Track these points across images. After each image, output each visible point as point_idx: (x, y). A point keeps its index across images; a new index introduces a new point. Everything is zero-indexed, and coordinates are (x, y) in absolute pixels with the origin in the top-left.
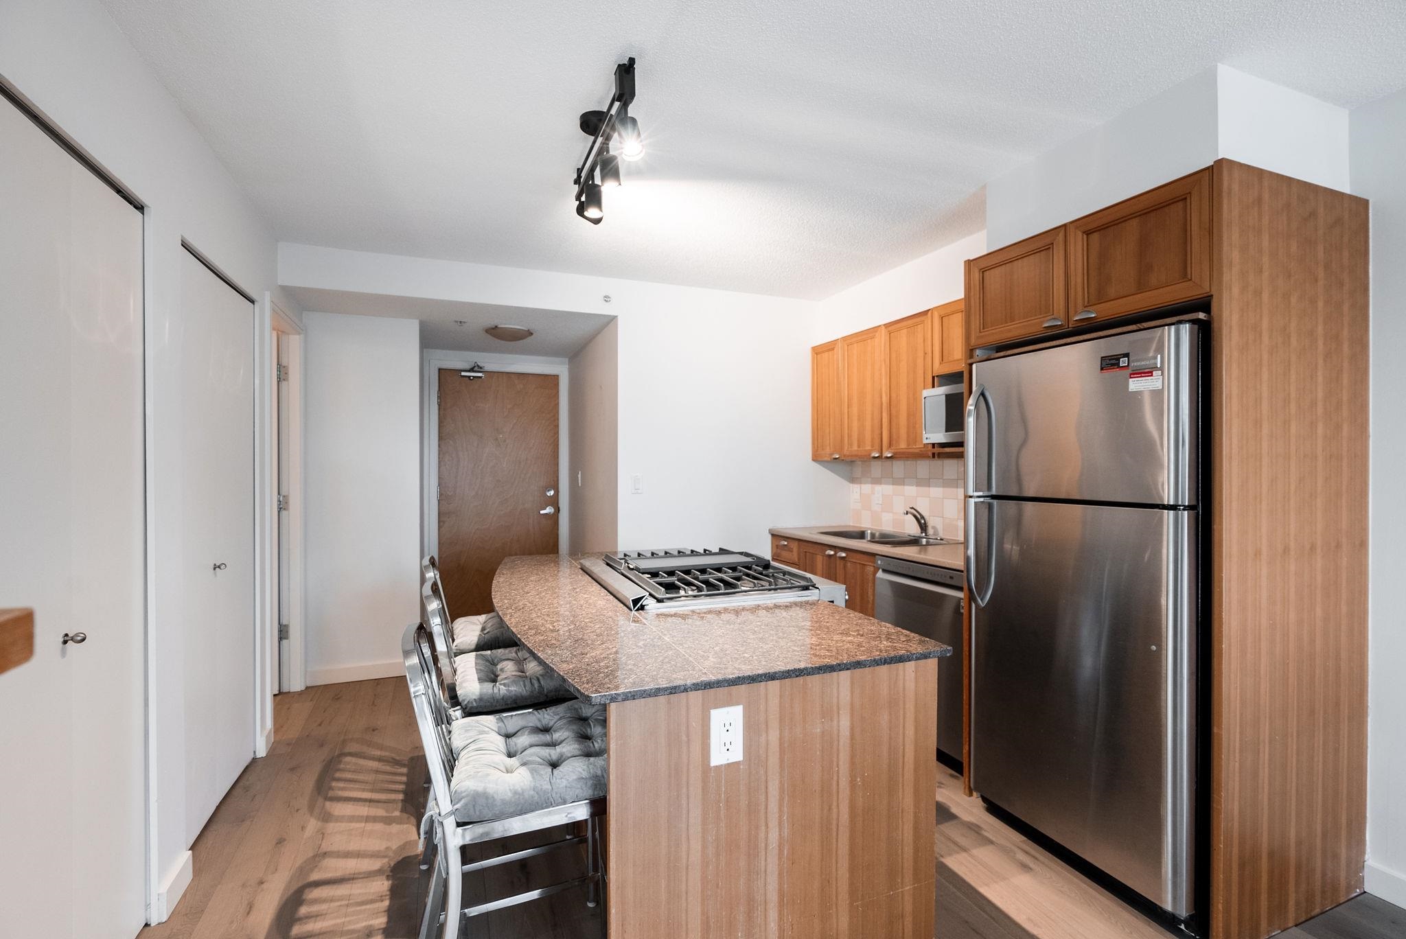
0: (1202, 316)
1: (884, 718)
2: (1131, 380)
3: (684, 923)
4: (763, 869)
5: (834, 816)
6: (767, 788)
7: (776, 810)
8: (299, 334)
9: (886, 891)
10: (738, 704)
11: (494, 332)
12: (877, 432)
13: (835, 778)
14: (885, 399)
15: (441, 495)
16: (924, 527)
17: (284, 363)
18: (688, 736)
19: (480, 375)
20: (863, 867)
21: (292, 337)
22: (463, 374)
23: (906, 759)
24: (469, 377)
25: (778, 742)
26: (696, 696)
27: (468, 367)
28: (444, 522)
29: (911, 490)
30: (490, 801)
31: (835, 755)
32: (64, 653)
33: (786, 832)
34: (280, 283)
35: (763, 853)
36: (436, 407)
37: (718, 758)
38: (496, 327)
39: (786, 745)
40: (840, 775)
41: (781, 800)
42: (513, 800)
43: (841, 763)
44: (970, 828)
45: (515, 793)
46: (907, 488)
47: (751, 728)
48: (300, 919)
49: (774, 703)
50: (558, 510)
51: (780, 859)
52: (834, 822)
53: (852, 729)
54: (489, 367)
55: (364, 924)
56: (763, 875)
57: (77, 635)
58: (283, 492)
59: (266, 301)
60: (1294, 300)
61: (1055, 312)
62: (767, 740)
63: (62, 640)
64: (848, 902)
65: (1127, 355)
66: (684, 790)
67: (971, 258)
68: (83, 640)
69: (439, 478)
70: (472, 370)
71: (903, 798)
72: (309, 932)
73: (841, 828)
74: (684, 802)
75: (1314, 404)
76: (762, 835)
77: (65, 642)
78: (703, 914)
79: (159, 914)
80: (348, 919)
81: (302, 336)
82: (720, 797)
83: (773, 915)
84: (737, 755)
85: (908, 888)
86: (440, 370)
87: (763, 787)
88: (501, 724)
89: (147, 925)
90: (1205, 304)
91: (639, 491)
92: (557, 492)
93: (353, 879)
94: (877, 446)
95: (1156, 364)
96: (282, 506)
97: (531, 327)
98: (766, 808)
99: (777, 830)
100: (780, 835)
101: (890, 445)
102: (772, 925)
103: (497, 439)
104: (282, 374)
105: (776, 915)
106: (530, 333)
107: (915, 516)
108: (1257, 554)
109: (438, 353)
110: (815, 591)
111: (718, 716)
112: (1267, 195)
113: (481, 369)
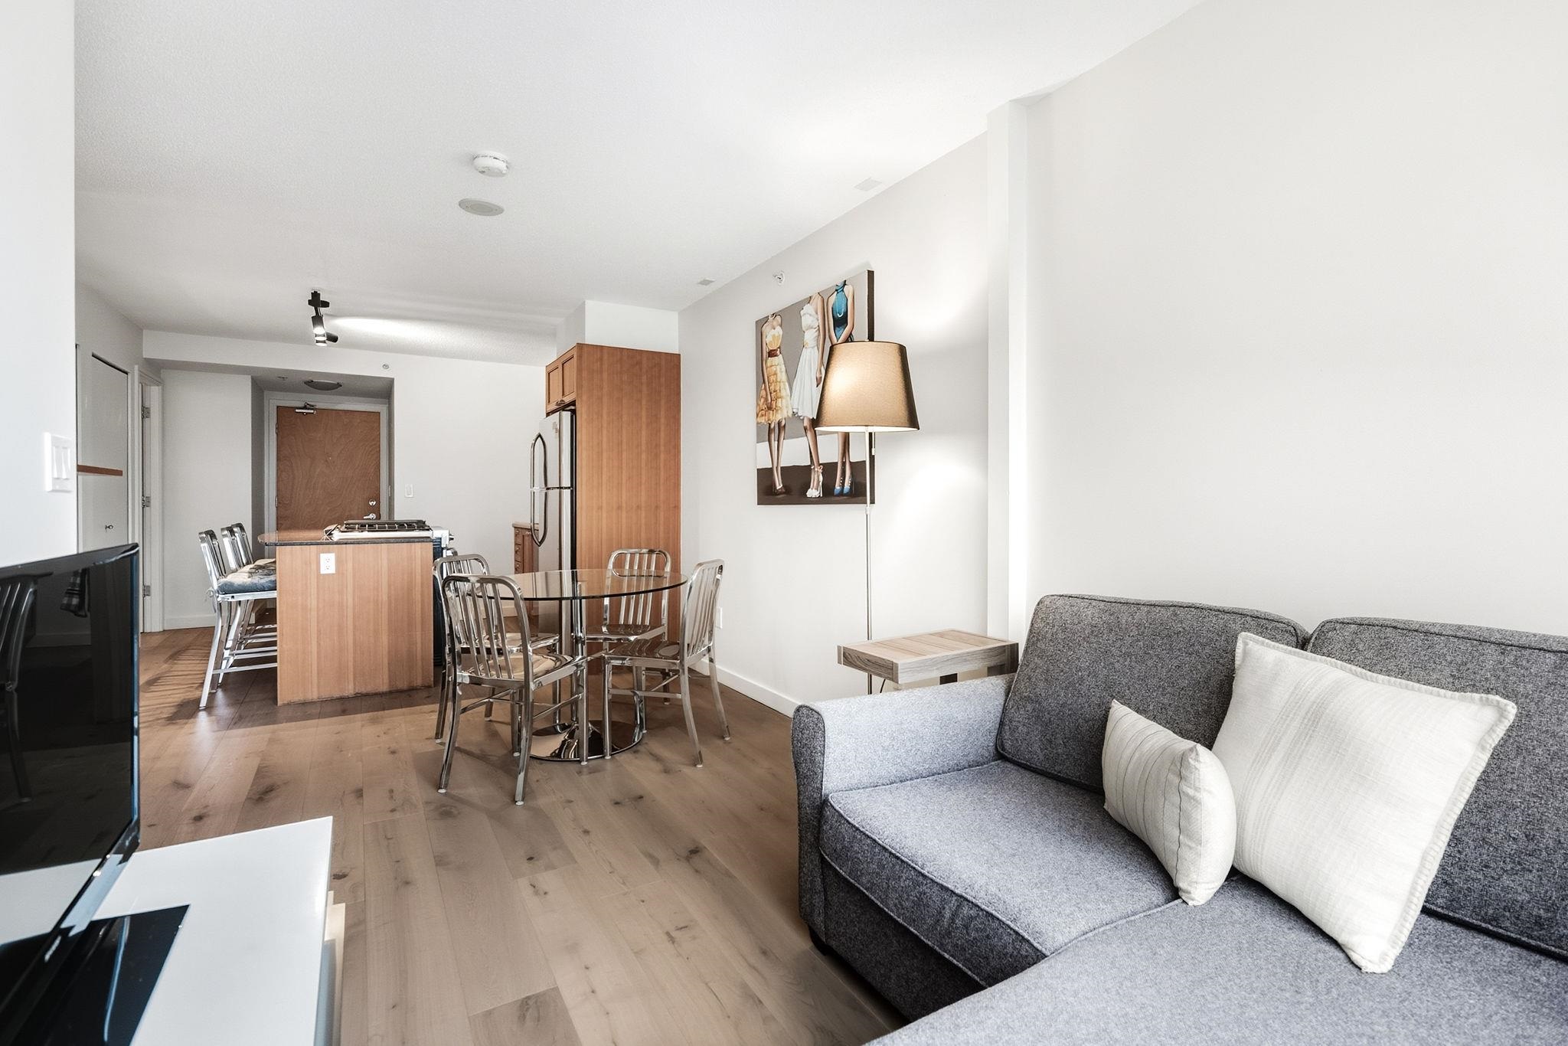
0: (573, 408)
3: (309, 630)
5: (380, 600)
6: (347, 585)
7: (352, 592)
8: (157, 385)
9: (407, 632)
10: (333, 553)
11: (310, 383)
15: (279, 503)
17: (147, 405)
19: (311, 411)
20: (395, 621)
21: (152, 387)
22: (297, 410)
24: (303, 413)
25: (352, 567)
26: (314, 547)
27: (302, 405)
28: (282, 524)
33: (356, 602)
34: (145, 357)
35: (346, 609)
36: (275, 435)
37: (323, 571)
38: (311, 381)
39: (356, 570)
41: (354, 589)
43: (383, 579)
47: (339, 562)
49: (350, 554)
50: (379, 516)
51: (354, 612)
53: (389, 566)
54: (319, 405)
56: (346, 617)
58: (146, 495)
59: (136, 372)
60: (625, 400)
62: (347, 566)
64: (387, 634)
66: (309, 582)
69: (277, 490)
70: (305, 408)
73: (384, 604)
74: (309, 585)
75: (658, 446)
76: (345, 602)
78: (318, 627)
81: (159, 387)
82: (325, 585)
84: (332, 570)
85: (419, 633)
86: (278, 407)
87: (346, 582)
90: (574, 402)
92: (378, 503)
96: (146, 503)
97: (340, 381)
98: (347, 592)
99: (352, 601)
100: (354, 603)
103: (327, 461)
104: (145, 413)
105: (352, 633)
106: (339, 385)
108: (600, 508)
109: (279, 395)
110: (431, 532)
111: (323, 557)
112: (605, 357)
113: (312, 407)
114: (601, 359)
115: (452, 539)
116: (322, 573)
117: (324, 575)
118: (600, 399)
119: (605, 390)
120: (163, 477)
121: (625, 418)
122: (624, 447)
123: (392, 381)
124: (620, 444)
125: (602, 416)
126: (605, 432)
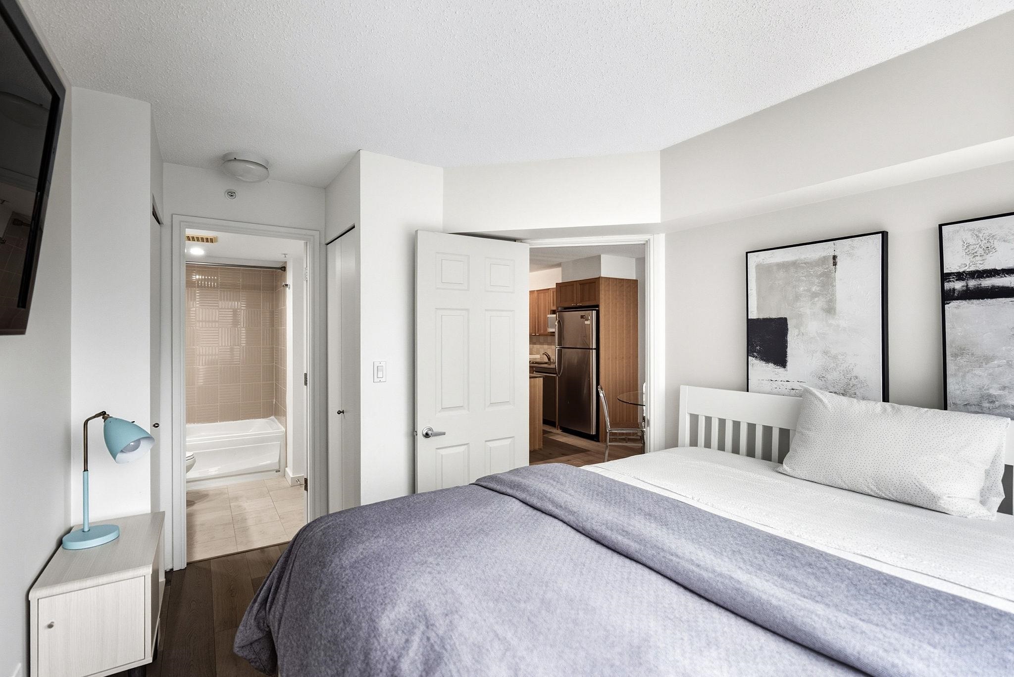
0: (597, 309)
12: (534, 324)
14: (536, 316)
16: (549, 359)
29: (546, 346)
46: (544, 346)
60: (618, 304)
61: (574, 302)
65: (585, 316)
75: (630, 326)
90: (598, 306)
94: (534, 332)
95: (589, 318)
101: (538, 331)
107: (546, 355)
108: (609, 358)
114: (609, 284)
118: (609, 304)
119: (611, 300)
125: (609, 312)
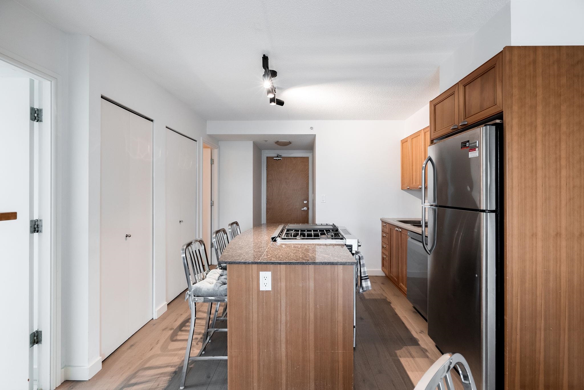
0: (498, 121)
1: (329, 285)
2: (469, 152)
3: (251, 340)
4: (279, 329)
5: (308, 317)
6: (281, 302)
7: (284, 310)
8: (217, 149)
9: (330, 350)
10: (270, 271)
11: (278, 143)
13: (308, 303)
15: (267, 202)
17: (213, 158)
18: (252, 279)
19: (280, 158)
20: (320, 338)
21: (215, 150)
22: (274, 158)
23: (339, 302)
24: (277, 159)
25: (285, 287)
26: (255, 266)
28: (268, 212)
30: (200, 290)
31: (308, 295)
32: (126, 239)
33: (288, 318)
34: (208, 133)
35: (280, 324)
36: (266, 170)
37: (262, 288)
38: (278, 141)
39: (288, 288)
40: (310, 303)
41: (286, 307)
42: (207, 291)
43: (310, 298)
44: (422, 350)
45: (208, 289)
47: (275, 280)
48: (185, 326)
49: (283, 273)
50: (308, 209)
51: (286, 327)
52: (308, 319)
53: (315, 287)
54: (283, 155)
55: (200, 331)
56: (280, 331)
57: (129, 235)
58: (212, 200)
59: (201, 141)
61: (455, 123)
62: (281, 285)
63: (125, 236)
64: (314, 350)
65: (468, 141)
66: (251, 296)
67: (431, 100)
68: (130, 236)
69: (267, 196)
70: (277, 157)
71: (338, 317)
72: (186, 330)
73: (311, 322)
74: (251, 300)
76: (279, 317)
77: (126, 237)
78: (258, 338)
79: (155, 317)
80: (197, 329)
81: (218, 149)
82: (264, 301)
83: (283, 346)
84: (269, 288)
85: (341, 351)
86: (267, 158)
87: (279, 301)
88: (222, 272)
89: (153, 319)
90: (500, 116)
91: (324, 202)
92: (308, 202)
93: (203, 319)
95: (476, 145)
96: (212, 205)
97: (289, 140)
98: (281, 308)
99: (285, 317)
100: (286, 319)
102: (283, 349)
103: (286, 182)
104: (212, 162)
105: (285, 346)
106: (290, 143)
108: (534, 235)
109: (267, 151)
110: (344, 240)
111: (262, 274)
112: (540, 58)
113: (280, 156)
114: (534, 62)
115: (360, 246)
116: (261, 289)
117: (263, 291)
118: (534, 107)
119: (540, 97)
120: (219, 192)
121: (564, 128)
122: (563, 162)
123: (315, 135)
124: (558, 159)
125: (536, 127)
126: (539, 146)
